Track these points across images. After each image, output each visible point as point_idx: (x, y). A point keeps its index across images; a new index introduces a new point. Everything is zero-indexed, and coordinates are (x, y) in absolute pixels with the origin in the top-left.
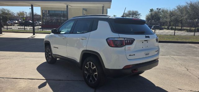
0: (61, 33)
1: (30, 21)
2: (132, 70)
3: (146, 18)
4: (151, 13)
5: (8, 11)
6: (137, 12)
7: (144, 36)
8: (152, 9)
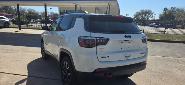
0: (53, 30)
1: (50, 20)
2: (105, 74)
3: (160, 17)
4: (165, 11)
5: (34, 11)
6: (150, 11)
7: (124, 35)
8: (166, 8)
